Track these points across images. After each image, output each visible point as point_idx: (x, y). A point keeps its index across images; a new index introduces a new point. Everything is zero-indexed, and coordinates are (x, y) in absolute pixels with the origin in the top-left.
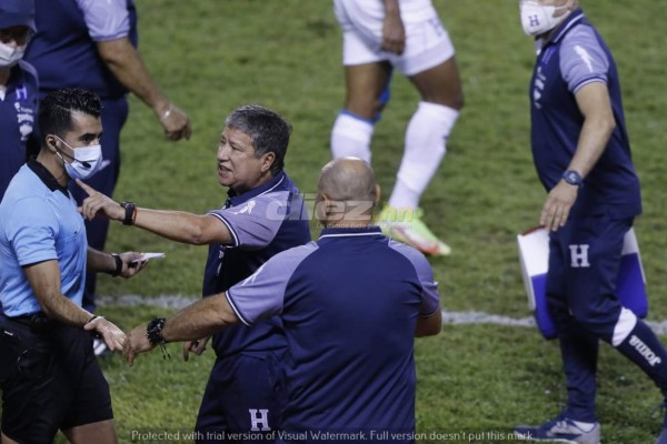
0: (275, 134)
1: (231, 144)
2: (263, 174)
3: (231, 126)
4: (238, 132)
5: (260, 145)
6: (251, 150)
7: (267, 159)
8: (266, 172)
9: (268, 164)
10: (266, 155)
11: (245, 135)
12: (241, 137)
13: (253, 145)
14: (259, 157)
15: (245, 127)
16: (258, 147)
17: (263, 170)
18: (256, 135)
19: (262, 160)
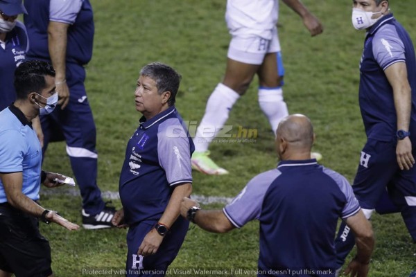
0: (171, 80)
1: (144, 85)
2: (163, 105)
3: (143, 75)
4: (148, 78)
5: (161, 87)
6: (155, 89)
7: (165, 95)
8: (165, 103)
9: (166, 98)
10: (165, 93)
11: (151, 80)
12: (150, 81)
13: (157, 86)
14: (160, 94)
15: (152, 75)
16: (160, 87)
17: (163, 102)
18: (159, 80)
19: (163, 96)
